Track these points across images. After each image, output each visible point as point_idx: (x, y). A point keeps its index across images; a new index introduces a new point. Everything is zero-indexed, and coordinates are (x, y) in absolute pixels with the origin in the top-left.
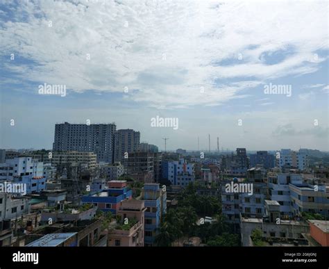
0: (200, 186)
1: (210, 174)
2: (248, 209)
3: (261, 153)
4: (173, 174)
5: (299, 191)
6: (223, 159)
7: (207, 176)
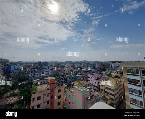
0: (23, 73)
1: (28, 69)
2: (37, 77)
3: (45, 62)
4: (13, 70)
5: (50, 71)
6: (34, 64)
7: (27, 69)
